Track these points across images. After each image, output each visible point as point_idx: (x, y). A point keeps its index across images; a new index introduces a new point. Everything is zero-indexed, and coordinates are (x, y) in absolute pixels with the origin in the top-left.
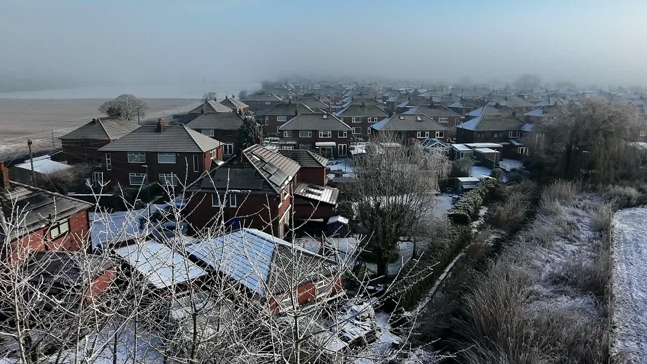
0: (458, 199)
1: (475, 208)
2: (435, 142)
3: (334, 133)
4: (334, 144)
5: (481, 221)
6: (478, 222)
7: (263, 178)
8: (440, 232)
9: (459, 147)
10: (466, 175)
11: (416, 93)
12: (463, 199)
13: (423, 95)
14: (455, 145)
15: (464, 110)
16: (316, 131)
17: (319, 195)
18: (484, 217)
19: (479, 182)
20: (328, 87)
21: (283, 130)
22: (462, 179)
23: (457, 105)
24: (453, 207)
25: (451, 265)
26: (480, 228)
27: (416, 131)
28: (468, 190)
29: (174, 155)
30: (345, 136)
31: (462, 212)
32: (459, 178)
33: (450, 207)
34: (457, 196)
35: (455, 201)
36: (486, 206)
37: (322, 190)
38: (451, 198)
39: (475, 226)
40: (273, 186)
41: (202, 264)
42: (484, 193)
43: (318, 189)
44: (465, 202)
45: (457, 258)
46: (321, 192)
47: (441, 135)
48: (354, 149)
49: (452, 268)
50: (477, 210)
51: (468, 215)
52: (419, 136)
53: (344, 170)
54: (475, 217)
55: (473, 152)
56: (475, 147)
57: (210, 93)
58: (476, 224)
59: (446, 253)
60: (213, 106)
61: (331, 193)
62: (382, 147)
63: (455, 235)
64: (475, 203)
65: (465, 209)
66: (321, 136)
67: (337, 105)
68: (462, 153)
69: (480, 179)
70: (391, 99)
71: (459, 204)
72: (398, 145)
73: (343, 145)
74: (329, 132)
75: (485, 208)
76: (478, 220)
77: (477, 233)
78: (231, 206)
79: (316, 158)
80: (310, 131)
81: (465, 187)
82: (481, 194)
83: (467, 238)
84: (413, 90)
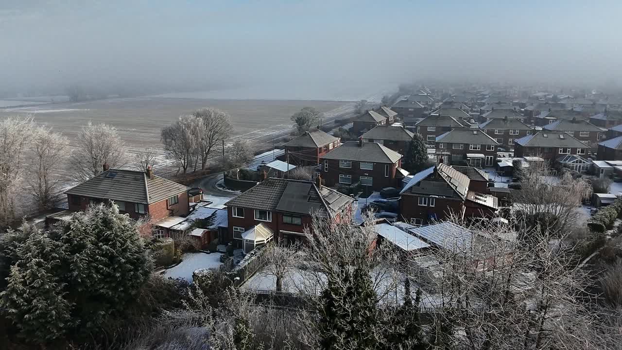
0: (596, 211)
1: (610, 220)
2: (576, 158)
3: (483, 146)
4: (482, 155)
5: (615, 230)
6: (613, 231)
7: (453, 189)
8: (580, 236)
9: (599, 164)
10: (604, 191)
11: (555, 98)
12: (601, 213)
13: (562, 102)
14: (596, 162)
15: (607, 123)
16: (467, 144)
17: (485, 201)
18: (618, 227)
19: (616, 198)
20: (464, 92)
21: (439, 143)
22: (600, 195)
23: (600, 117)
24: (591, 217)
25: (588, 259)
26: (613, 235)
27: (559, 148)
28: (605, 205)
29: (372, 164)
30: (492, 149)
31: (599, 223)
32: (598, 194)
33: (589, 217)
34: (595, 209)
35: (593, 213)
36: (620, 219)
37: (486, 197)
38: (590, 210)
39: (610, 234)
40: (460, 195)
41: (425, 240)
42: (620, 209)
43: (481, 196)
44: (602, 215)
45: (593, 255)
46: (485, 199)
47: (582, 151)
48: (500, 161)
49: (588, 261)
50: (612, 222)
51: (603, 225)
52: (561, 152)
53: (493, 179)
54: (610, 227)
55: (613, 169)
56: (616, 165)
57: (362, 101)
58: (610, 232)
59: (585, 250)
60: (372, 115)
61: (492, 200)
62: (526, 160)
63: (592, 238)
64: (610, 216)
65: (601, 221)
66: (471, 148)
67: (474, 112)
68: (602, 170)
69: (617, 196)
70: (530, 108)
71: (597, 216)
72: (542, 159)
73: (490, 157)
74: (478, 146)
75: (619, 220)
76: (613, 229)
77: (610, 239)
78: (431, 206)
79: (481, 173)
80: (462, 144)
81: (603, 201)
82: (617, 210)
83: (601, 242)
84: (553, 95)
